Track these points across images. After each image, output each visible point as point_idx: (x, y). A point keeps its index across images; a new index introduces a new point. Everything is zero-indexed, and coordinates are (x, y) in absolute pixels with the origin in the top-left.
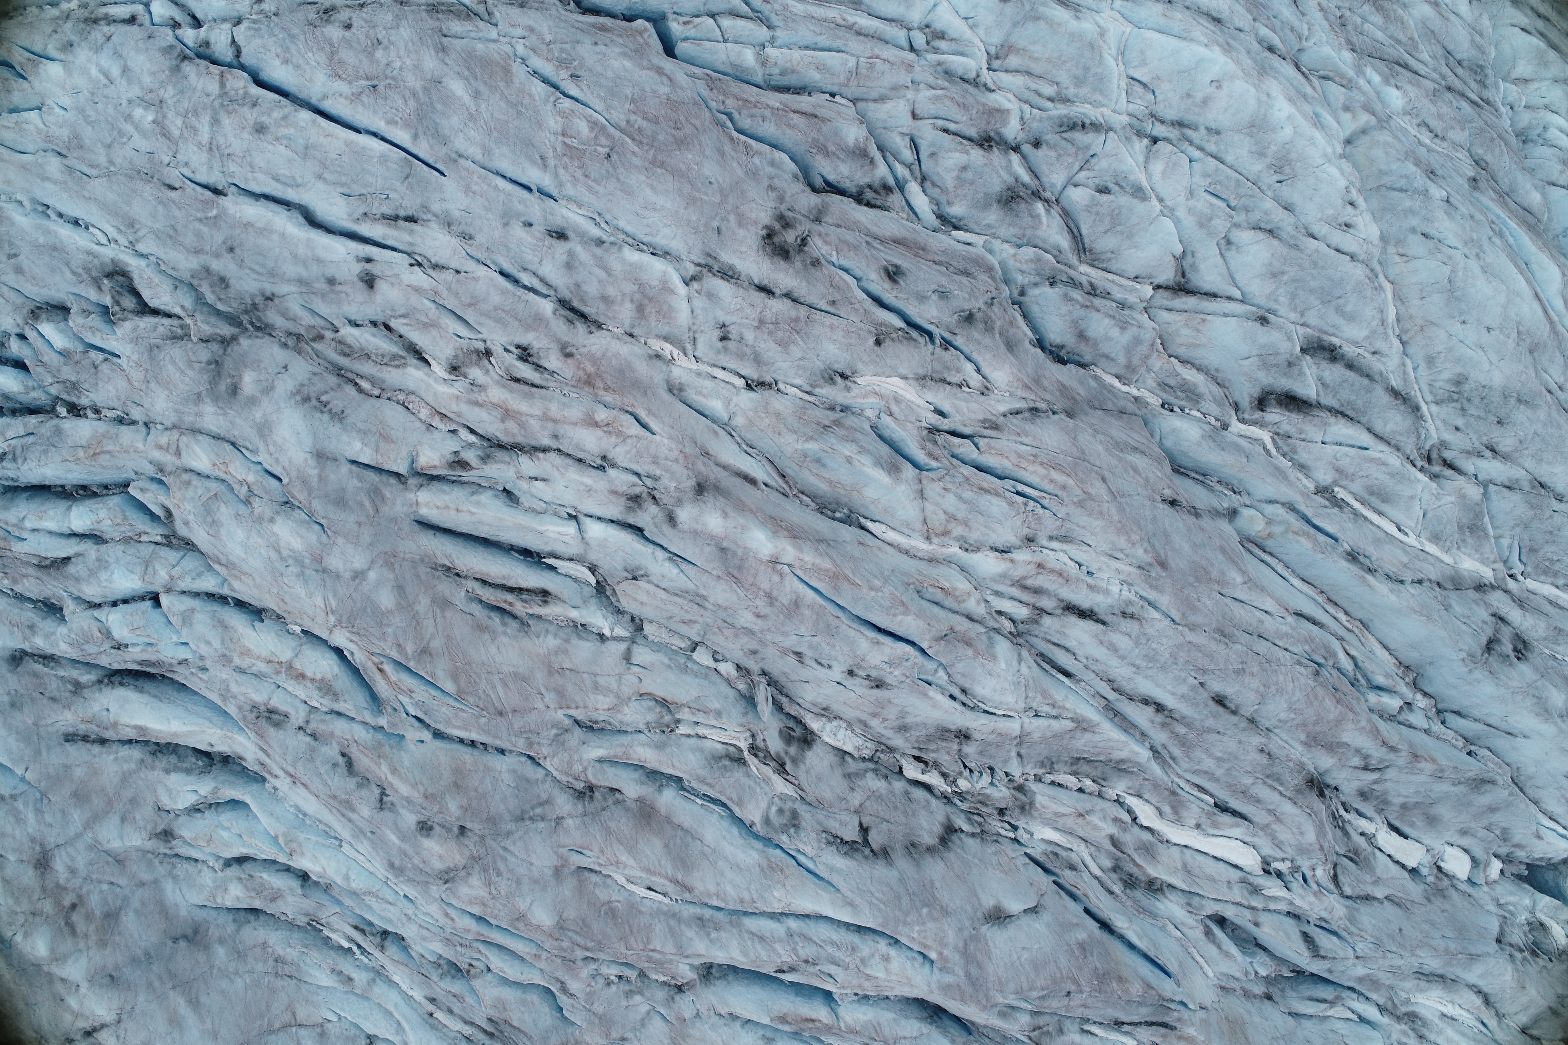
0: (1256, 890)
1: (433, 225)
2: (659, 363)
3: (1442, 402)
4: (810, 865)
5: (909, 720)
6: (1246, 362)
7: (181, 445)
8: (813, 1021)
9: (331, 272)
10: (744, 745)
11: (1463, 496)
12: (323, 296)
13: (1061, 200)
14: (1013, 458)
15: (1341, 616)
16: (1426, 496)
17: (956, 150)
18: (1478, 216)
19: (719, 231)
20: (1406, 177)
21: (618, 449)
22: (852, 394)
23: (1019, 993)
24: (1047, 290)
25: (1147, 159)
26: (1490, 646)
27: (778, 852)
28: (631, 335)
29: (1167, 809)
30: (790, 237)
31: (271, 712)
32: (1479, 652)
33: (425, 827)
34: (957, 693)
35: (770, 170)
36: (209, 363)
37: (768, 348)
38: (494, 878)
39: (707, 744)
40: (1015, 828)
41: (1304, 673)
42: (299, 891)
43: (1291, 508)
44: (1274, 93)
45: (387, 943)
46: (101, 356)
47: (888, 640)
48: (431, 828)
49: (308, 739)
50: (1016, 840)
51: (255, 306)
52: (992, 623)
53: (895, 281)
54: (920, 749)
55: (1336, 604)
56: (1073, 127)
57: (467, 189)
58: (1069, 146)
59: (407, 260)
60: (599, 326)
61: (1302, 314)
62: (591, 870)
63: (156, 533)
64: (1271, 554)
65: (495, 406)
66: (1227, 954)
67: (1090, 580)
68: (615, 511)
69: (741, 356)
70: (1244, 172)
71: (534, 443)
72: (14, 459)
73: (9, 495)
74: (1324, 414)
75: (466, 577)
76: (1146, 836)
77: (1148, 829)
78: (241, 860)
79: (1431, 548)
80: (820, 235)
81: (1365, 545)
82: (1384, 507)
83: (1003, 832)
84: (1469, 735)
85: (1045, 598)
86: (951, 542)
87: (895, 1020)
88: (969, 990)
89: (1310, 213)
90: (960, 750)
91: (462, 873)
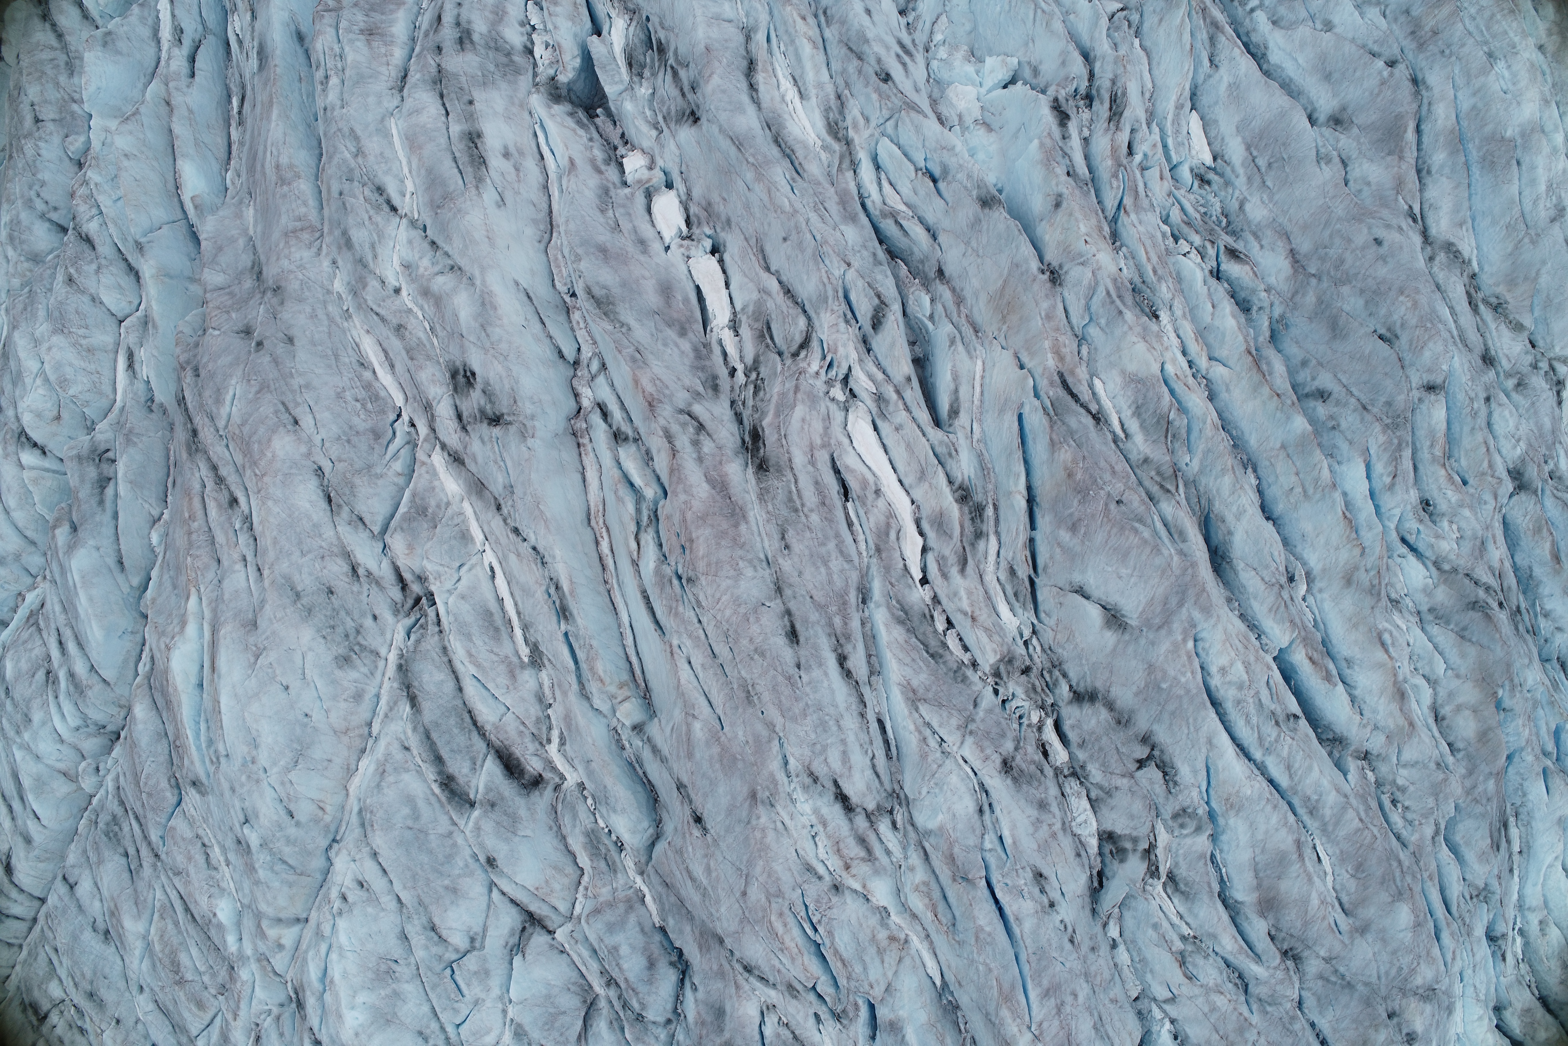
0: (879, 399)
3: (372, 652)
5: (1034, 812)
6: (528, 832)
8: (1310, 659)
10: (1157, 886)
14: (798, 959)
15: (605, 547)
16: (448, 585)
20: (272, 869)
23: (1156, 550)
26: (494, 420)
27: (1214, 804)
29: (893, 535)
32: (513, 429)
33: (1411, 1039)
34: (987, 814)
38: (1406, 970)
39: (1181, 910)
40: (1026, 643)
43: (585, 696)
44: (351, 1032)
45: (1498, 933)
47: (1008, 910)
48: (1408, 1034)
50: (1034, 632)
52: (912, 832)
54: (1041, 772)
55: (601, 559)
61: (450, 834)
62: (1341, 904)
70: (421, 990)
74: (491, 737)
76: (928, 530)
77: (921, 534)
79: (478, 536)
81: (542, 605)
82: (493, 606)
83: (1038, 649)
84: (562, 318)
85: (861, 831)
86: (893, 927)
87: (1255, 598)
88: (1191, 592)
89: (389, 921)
90: (1016, 749)
91: (1421, 991)
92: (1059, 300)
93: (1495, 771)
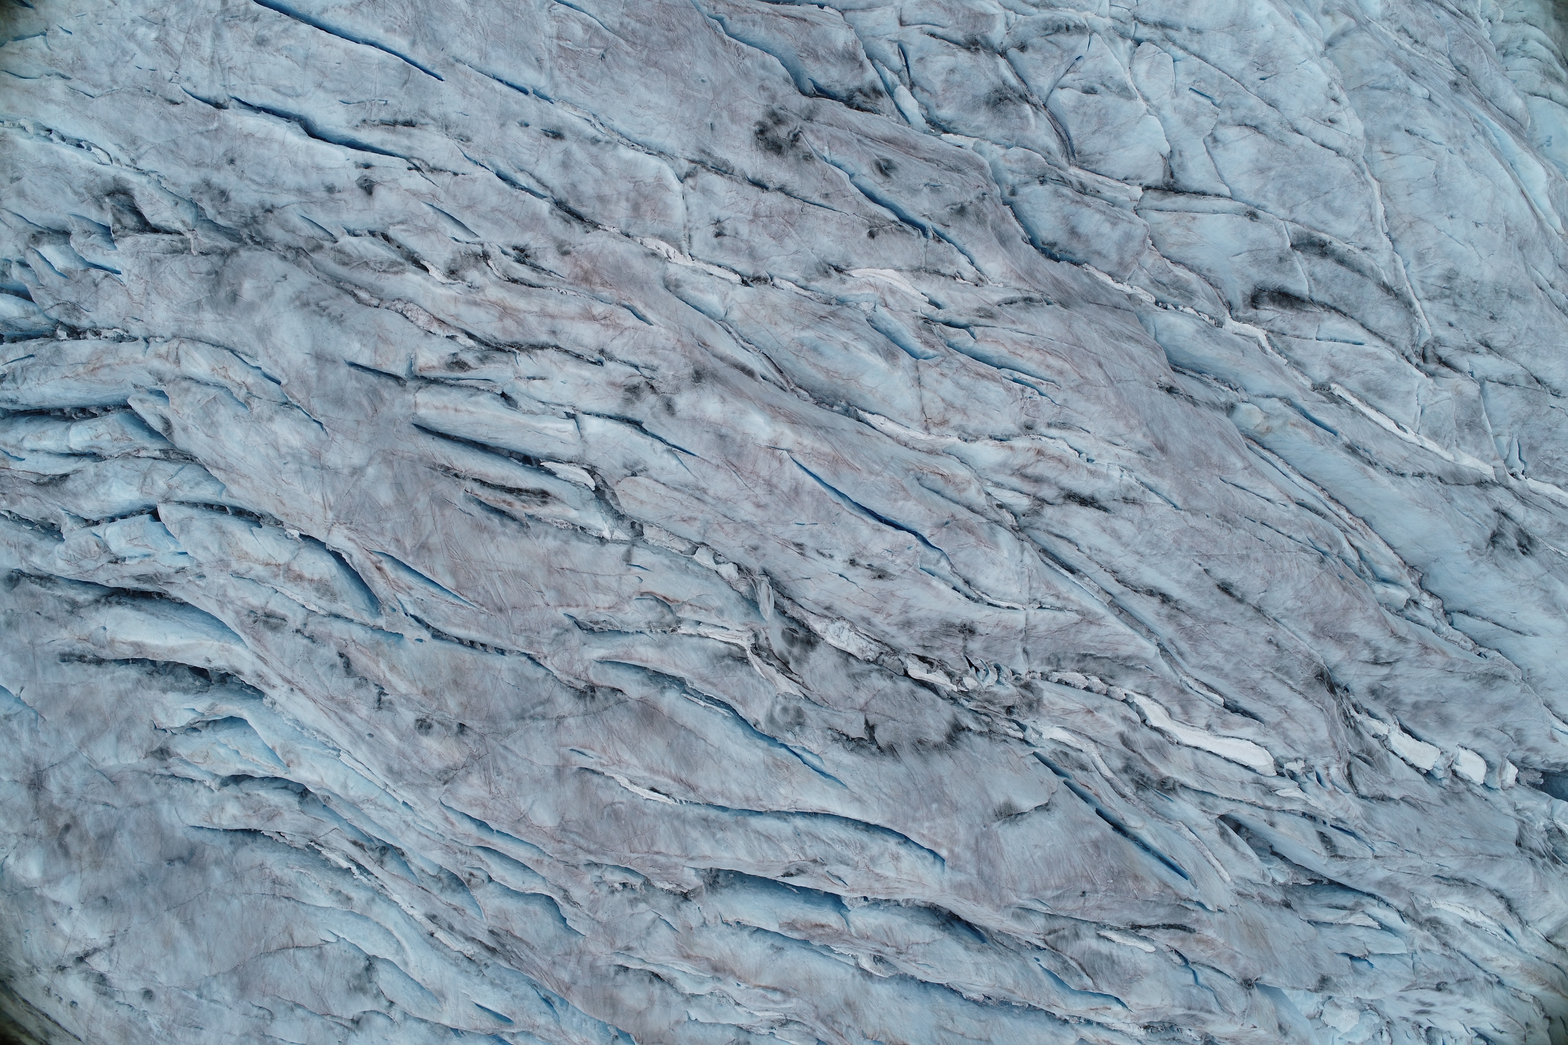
0: (1270, 791)
1: (432, 128)
2: (655, 261)
3: (1434, 298)
4: (816, 762)
5: (913, 615)
6: (1237, 259)
7: (181, 352)
8: (823, 926)
9: (330, 179)
10: (746, 644)
11: (1460, 393)
12: (322, 204)
13: (1050, 104)
14: (1009, 345)
15: (1343, 513)
16: (1422, 392)
17: (943, 53)
18: (1460, 114)
19: (712, 127)
20: (1388, 76)
21: (615, 342)
22: (848, 286)
23: (1033, 891)
24: (1037, 187)
25: (1131, 60)
26: (1495, 539)
27: (783, 750)
28: (628, 236)
29: (1176, 709)
30: (782, 132)
31: (268, 615)
32: (1484, 545)
33: (424, 725)
34: (960, 584)
35: (761, 72)
36: (209, 273)
37: (763, 242)
38: (494, 777)
39: (710, 643)
40: (1023, 728)
41: (1309, 561)
42: (297, 807)
43: (1289, 402)
45: (386, 859)
46: (102, 273)
47: (886, 529)
48: (430, 726)
49: (306, 641)
50: (1024, 741)
51: (254, 218)
52: (993, 515)
53: (887, 175)
54: (924, 647)
55: (1338, 502)
56: (1058, 30)
57: (465, 92)
58: (1054, 49)
59: (405, 164)
60: (596, 226)
61: (1291, 211)
62: (593, 772)
63: (154, 448)
64: (1270, 450)
65: (493, 304)
66: (1243, 856)
67: (1090, 466)
68: (613, 406)
69: (736, 251)
70: (1227, 70)
71: (532, 341)
72: (14, 380)
73: (8, 420)
74: (1317, 310)
75: (464, 478)
76: (1156, 736)
77: (1158, 729)
78: (238, 779)
79: (1430, 445)
80: (812, 131)
81: (1363, 439)
82: (1382, 404)
83: (1011, 732)
84: (1478, 636)
85: (1045, 487)
86: (950, 432)
87: (906, 925)
88: (981, 888)
89: (1295, 109)
90: (965, 647)
91: (462, 772)
92: (1234, 974)
93: (573, 988)
